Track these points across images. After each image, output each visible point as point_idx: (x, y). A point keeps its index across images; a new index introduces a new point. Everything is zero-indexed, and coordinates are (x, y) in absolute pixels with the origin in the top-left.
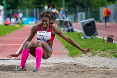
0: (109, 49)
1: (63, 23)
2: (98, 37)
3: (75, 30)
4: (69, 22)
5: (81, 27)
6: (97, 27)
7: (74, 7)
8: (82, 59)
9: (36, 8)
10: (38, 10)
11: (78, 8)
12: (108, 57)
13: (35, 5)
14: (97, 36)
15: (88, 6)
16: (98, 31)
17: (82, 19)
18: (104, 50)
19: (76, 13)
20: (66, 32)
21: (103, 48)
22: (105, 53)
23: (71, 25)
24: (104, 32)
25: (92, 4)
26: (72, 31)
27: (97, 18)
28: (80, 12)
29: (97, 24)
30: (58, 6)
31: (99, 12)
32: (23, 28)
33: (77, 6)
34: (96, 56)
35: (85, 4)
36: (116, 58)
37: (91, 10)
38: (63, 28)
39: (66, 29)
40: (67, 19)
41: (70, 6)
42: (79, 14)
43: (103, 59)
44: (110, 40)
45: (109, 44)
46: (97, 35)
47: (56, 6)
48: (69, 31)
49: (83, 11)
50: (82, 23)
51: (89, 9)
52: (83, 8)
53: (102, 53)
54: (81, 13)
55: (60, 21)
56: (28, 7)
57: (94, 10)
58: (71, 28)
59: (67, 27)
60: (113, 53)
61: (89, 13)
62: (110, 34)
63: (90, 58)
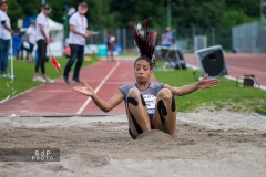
0: (246, 98)
1: (167, 54)
2: (228, 77)
3: (188, 66)
4: (178, 52)
5: (199, 60)
6: (226, 60)
7: (188, 26)
8: (199, 115)
9: (121, 28)
10: (124, 31)
11: (194, 28)
12: (244, 111)
13: (119, 23)
14: (226, 77)
15: (213, 24)
16: (228, 67)
17: (201, 47)
18: (237, 101)
19: (191, 36)
20: (173, 70)
21: (235, 96)
22: (239, 105)
23: (181, 58)
24: (240, 70)
25: (219, 22)
26: (184, 67)
27: (228, 46)
28: (197, 34)
29: (227, 55)
30: (160, 24)
31: (230, 35)
32: (97, 63)
33: (192, 25)
34: (223, 110)
35: (208, 21)
36: (257, 114)
37: (216, 32)
38: (167, 63)
39: (173, 64)
40: (175, 47)
41: (180, 24)
42: (196, 38)
43: (236, 115)
44: (249, 82)
45: (247, 89)
46: (227, 74)
47: (155, 23)
48: (177, 68)
49: (203, 34)
50: (200, 54)
51: (213, 29)
52: (204, 27)
53: (234, 104)
54: (200, 37)
55: (162, 50)
56: (108, 26)
57: (223, 30)
58: (182, 62)
59: (175, 60)
60: (252, 105)
61: (213, 35)
62: (249, 72)
63: (213, 114)
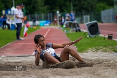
0: (109, 45)
1: (72, 25)
2: (101, 35)
3: (81, 30)
4: (77, 24)
5: (87, 27)
6: (99, 27)
7: (81, 11)
8: (88, 54)
9: (50, 13)
10: (51, 14)
11: (84, 12)
12: (109, 52)
13: (49, 11)
14: (100, 35)
15: (92, 10)
16: (100, 30)
17: (87, 22)
18: (105, 47)
19: (82, 15)
20: (74, 32)
21: (104, 44)
22: (106, 49)
23: (78, 26)
24: (105, 31)
25: (95, 9)
26: (79, 31)
27: (99, 20)
28: (85, 15)
29: (99, 24)
30: (67, 10)
31: (100, 14)
32: (40, 29)
33: (82, 10)
34: (99, 51)
35: (89, 8)
36: (115, 53)
37: (94, 13)
38: (72, 29)
39: (75, 29)
41: (77, 10)
42: (84, 17)
43: (105, 53)
44: (110, 37)
45: (109, 41)
46: (100, 34)
47: (65, 10)
48: (76, 31)
49: (87, 15)
50: (87, 25)
51: (92, 12)
52: (88, 12)
53: (104, 49)
55: (69, 23)
56: (44, 12)
57: (97, 13)
58: (78, 28)
59: (75, 27)
60: (112, 48)
61: (92, 15)
62: (110, 32)
63: (94, 53)
